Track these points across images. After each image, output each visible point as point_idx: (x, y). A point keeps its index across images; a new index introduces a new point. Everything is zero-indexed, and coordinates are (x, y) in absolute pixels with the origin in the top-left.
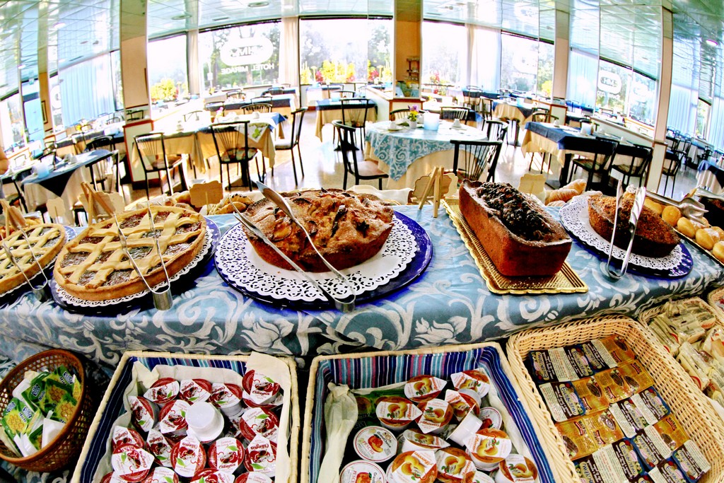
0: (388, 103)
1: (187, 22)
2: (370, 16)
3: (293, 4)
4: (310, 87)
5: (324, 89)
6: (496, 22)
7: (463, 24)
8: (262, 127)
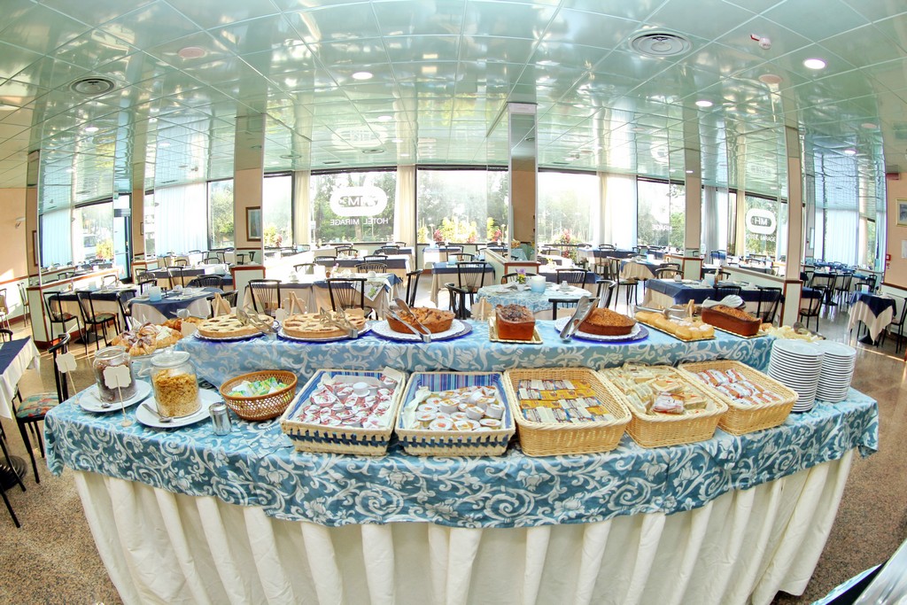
0: (504, 267)
1: (294, 161)
2: (489, 166)
3: (409, 153)
4: (427, 248)
5: (441, 251)
6: (629, 168)
7: (594, 173)
8: (378, 286)
